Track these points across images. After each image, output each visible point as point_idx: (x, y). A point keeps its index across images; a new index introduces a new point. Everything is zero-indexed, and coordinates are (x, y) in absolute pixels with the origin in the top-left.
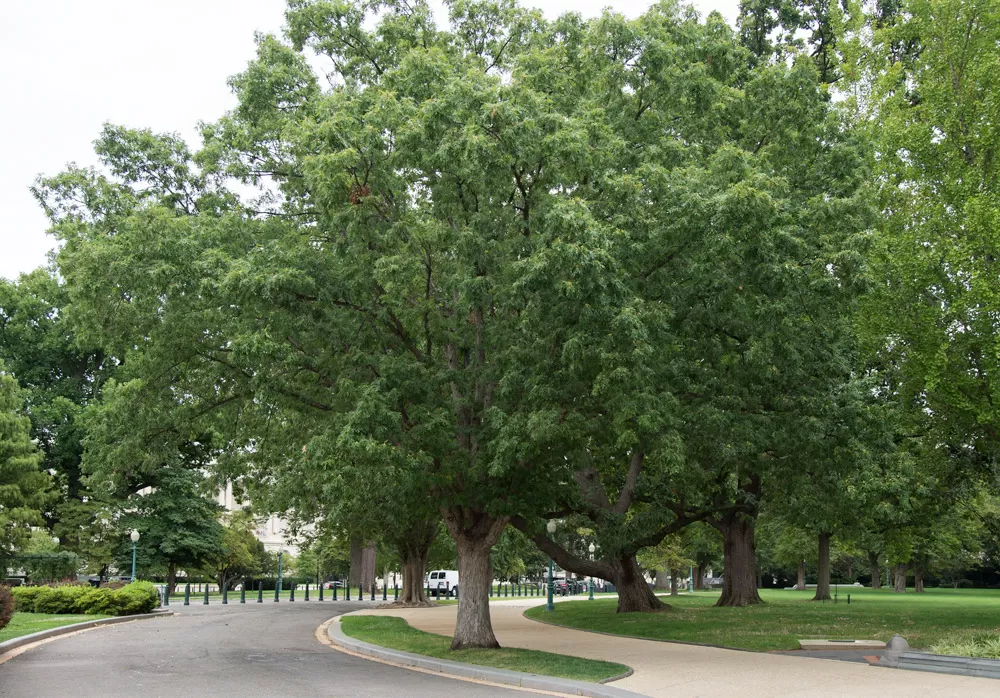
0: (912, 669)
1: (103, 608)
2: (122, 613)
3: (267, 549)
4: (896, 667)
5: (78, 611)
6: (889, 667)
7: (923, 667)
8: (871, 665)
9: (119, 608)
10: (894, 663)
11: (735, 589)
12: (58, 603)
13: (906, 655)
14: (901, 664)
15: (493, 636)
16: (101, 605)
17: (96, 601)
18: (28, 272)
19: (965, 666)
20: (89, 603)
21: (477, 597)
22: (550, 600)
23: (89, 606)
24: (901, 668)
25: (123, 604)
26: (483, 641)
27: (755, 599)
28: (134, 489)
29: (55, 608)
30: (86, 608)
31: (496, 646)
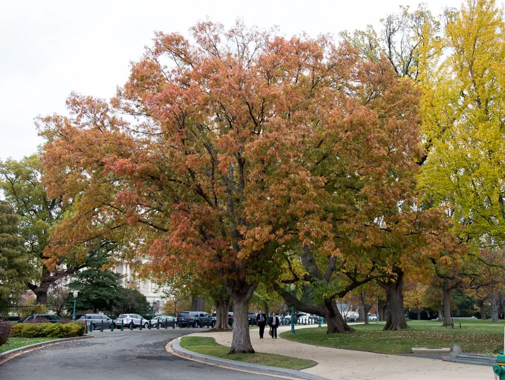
0: (463, 363)
1: (56, 334)
2: (67, 336)
3: (148, 300)
4: (455, 362)
5: (44, 336)
6: (452, 362)
7: (468, 361)
8: (443, 361)
9: (65, 334)
10: (454, 360)
11: (393, 320)
12: (34, 331)
13: (460, 355)
14: (457, 360)
15: (251, 346)
16: (56, 332)
17: (53, 330)
18: (28, 156)
19: (488, 361)
20: (49, 331)
21: (243, 326)
22: (293, 327)
23: (49, 332)
24: (457, 362)
25: (67, 331)
26: (245, 350)
27: (404, 326)
28: (77, 269)
29: (32, 334)
30: (48, 334)
31: (252, 351)
